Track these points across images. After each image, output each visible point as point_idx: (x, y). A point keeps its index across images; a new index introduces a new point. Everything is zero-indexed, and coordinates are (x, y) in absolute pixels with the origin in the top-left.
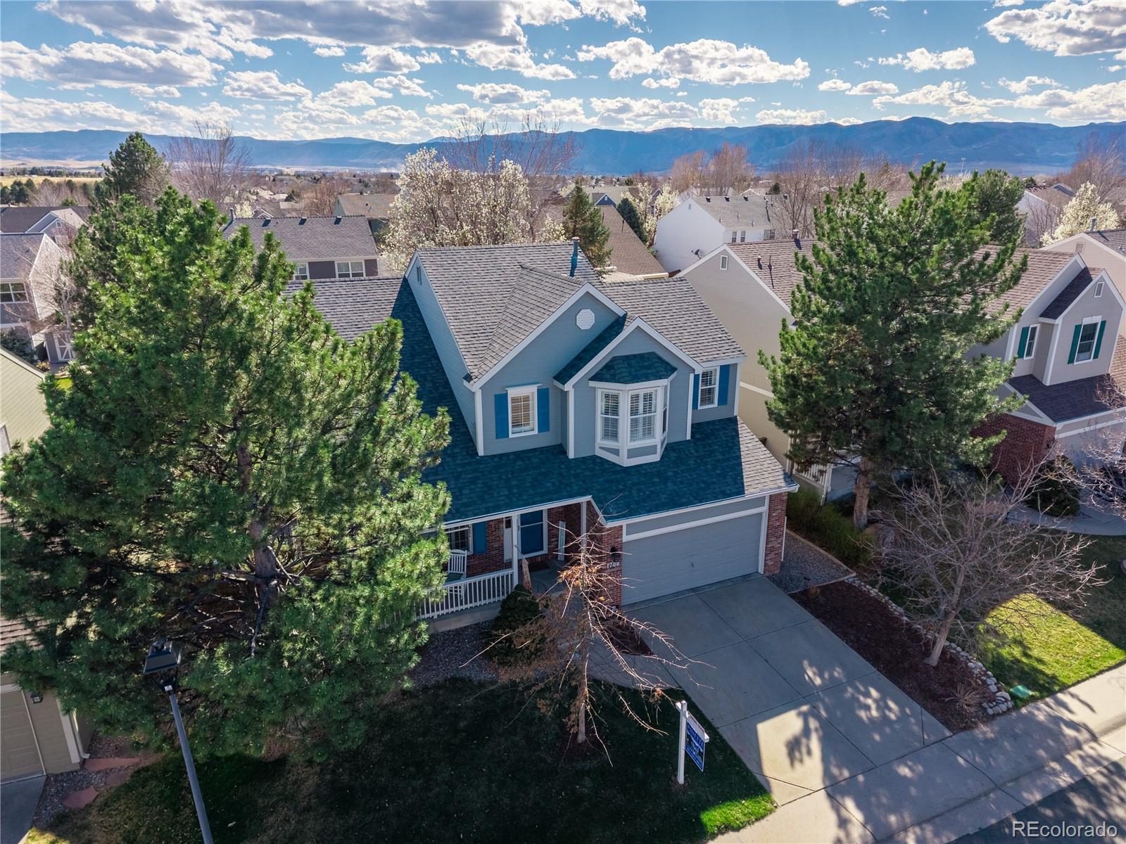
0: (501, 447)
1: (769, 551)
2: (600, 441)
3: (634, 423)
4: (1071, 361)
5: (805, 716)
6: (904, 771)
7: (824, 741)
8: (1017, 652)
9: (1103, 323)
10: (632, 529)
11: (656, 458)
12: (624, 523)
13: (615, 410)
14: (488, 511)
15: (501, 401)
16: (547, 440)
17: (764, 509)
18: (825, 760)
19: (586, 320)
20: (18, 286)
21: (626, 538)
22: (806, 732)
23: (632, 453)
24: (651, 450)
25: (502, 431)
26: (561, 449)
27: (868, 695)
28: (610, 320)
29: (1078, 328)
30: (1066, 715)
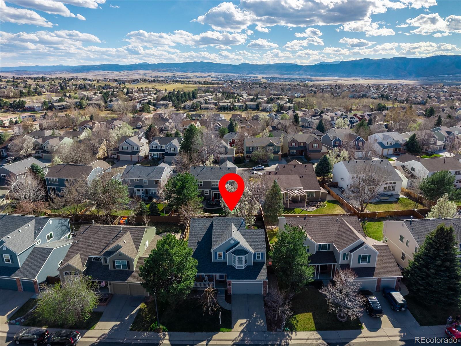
0: (216, 261)
1: (264, 291)
2: (233, 263)
3: (238, 262)
4: (359, 262)
5: (247, 321)
6: (255, 333)
7: (247, 325)
8: (295, 322)
9: (370, 256)
10: (233, 281)
11: (243, 268)
12: (232, 280)
13: (235, 259)
14: (209, 273)
15: (216, 253)
16: (224, 261)
17: (262, 282)
18: (244, 328)
19: (232, 242)
20: (158, 181)
21: (232, 282)
22: (245, 323)
23: (238, 267)
24: (242, 267)
25: (216, 258)
26: (226, 263)
27: (261, 321)
28: (236, 243)
29: (360, 256)
30: (290, 335)
